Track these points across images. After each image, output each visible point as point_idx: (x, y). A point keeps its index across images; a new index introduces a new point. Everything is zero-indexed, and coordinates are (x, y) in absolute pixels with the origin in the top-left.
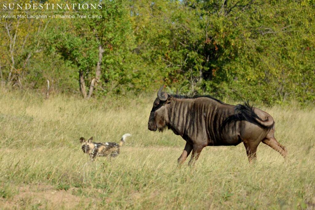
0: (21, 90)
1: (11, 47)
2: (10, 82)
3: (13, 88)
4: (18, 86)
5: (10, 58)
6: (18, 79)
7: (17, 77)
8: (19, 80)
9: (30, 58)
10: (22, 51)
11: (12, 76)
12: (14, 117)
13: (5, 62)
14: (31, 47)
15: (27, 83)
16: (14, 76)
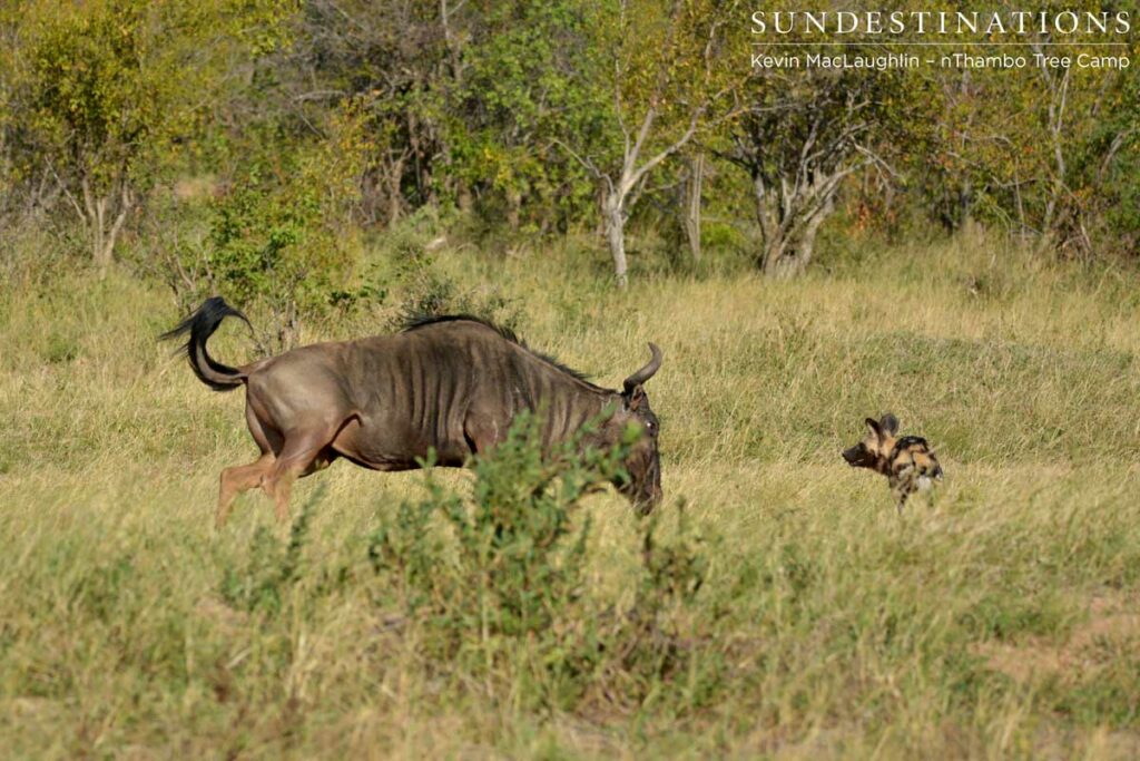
0: (1088, 261)
1: (1052, 115)
2: (1052, 235)
3: (1061, 256)
4: (1079, 248)
5: (1048, 153)
6: (1077, 223)
7: (1075, 217)
8: (1083, 229)
9: (1120, 150)
10: (1091, 129)
11: (1056, 213)
12: (1066, 354)
13: (1032, 166)
14: (1122, 115)
15: (1107, 239)
16: (1065, 213)
